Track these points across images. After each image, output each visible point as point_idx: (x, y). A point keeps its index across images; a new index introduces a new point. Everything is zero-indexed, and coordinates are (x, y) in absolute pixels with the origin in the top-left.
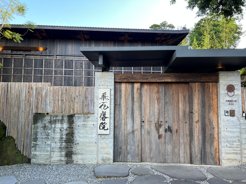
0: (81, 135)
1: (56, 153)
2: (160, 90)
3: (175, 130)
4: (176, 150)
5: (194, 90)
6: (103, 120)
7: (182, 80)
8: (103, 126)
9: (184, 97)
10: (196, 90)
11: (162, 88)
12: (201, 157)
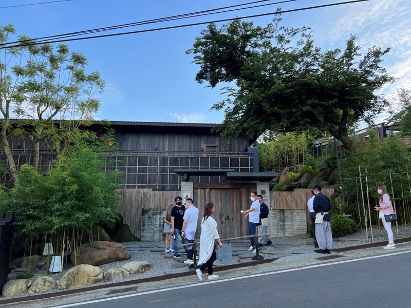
1: (156, 234)
3: (231, 219)
5: (242, 193)
7: (235, 187)
9: (237, 197)
11: (223, 192)
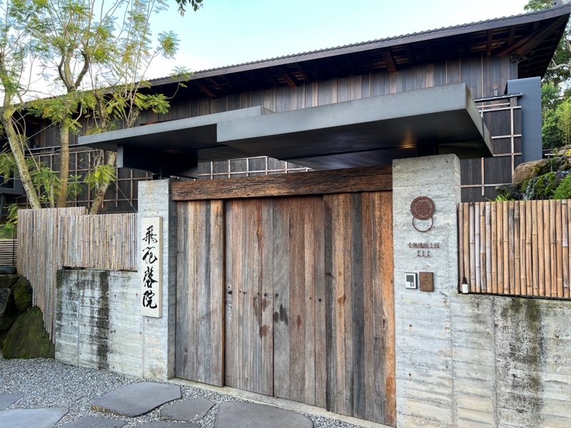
0: (119, 315)
2: (265, 217)
3: (296, 318)
4: (298, 370)
5: (334, 215)
6: (149, 287)
7: (302, 191)
8: (148, 299)
9: (316, 234)
10: (338, 215)
11: (267, 211)
12: (352, 395)
